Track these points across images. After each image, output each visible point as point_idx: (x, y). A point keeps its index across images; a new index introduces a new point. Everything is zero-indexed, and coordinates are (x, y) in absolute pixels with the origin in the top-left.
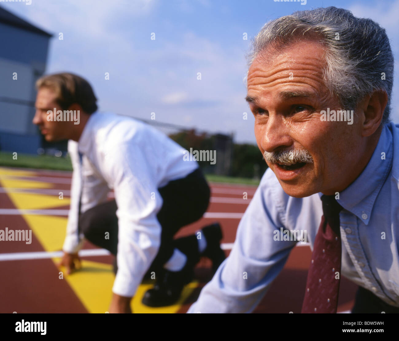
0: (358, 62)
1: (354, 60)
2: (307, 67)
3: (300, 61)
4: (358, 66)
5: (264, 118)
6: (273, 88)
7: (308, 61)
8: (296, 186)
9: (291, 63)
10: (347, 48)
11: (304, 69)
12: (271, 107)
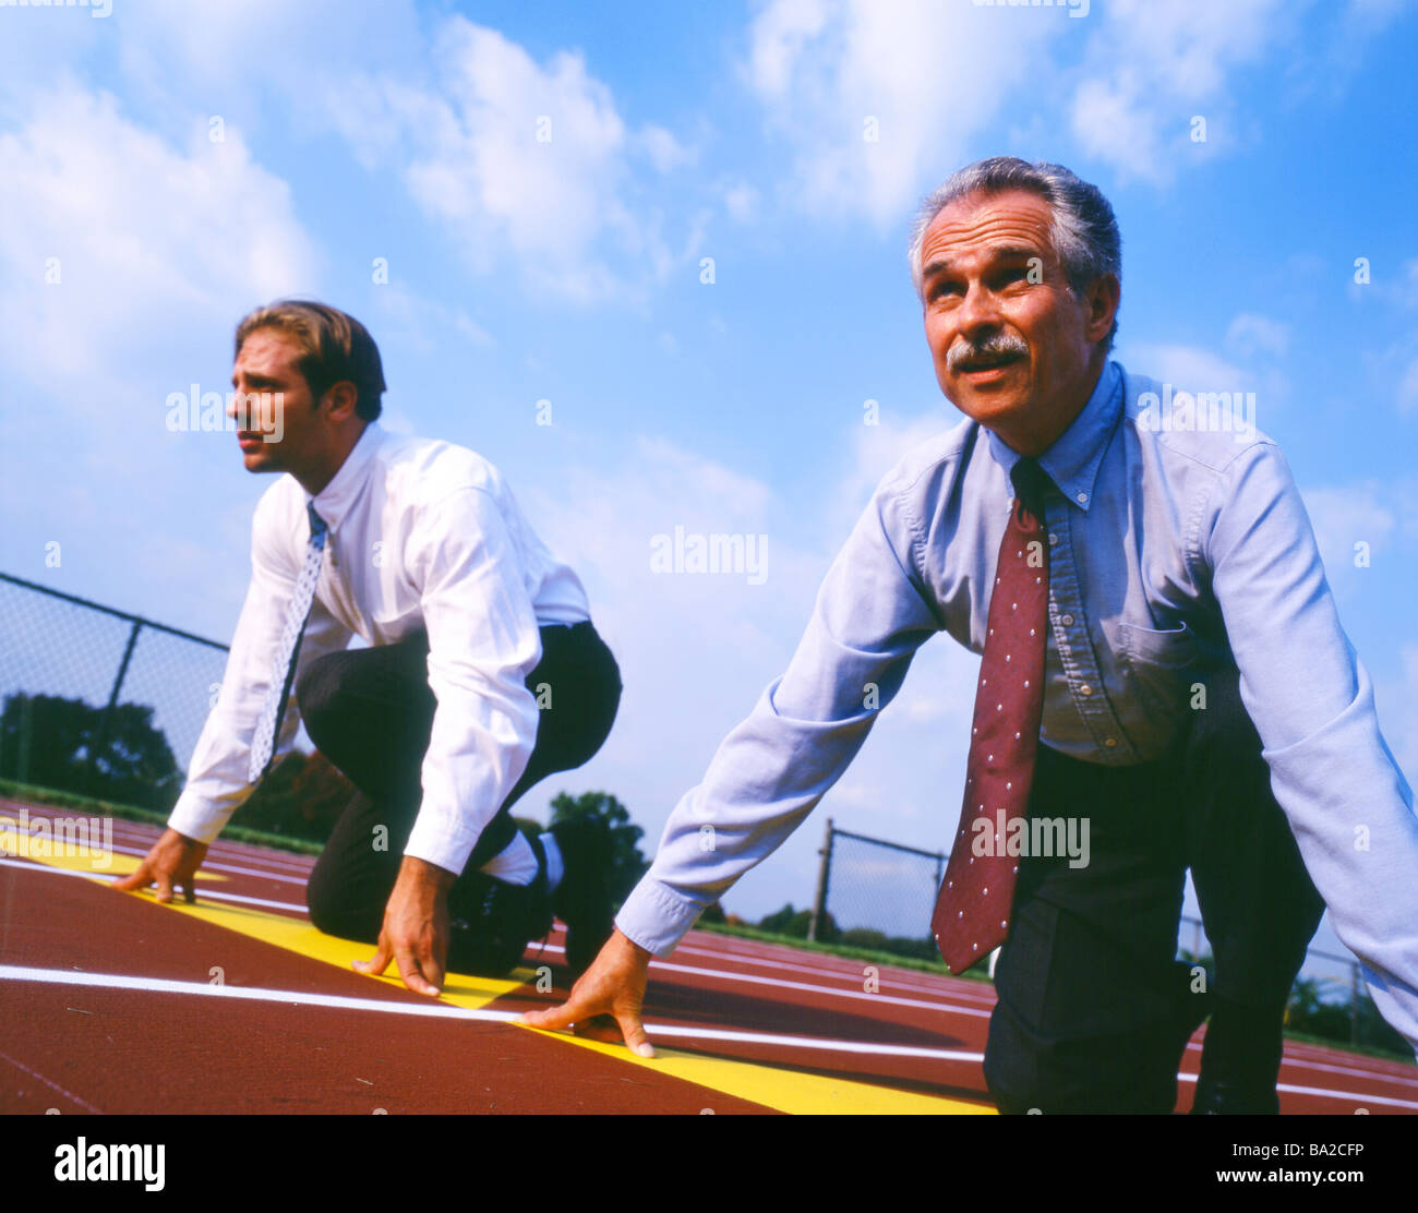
0: (1090, 225)
1: (1086, 221)
2: (1029, 218)
3: (1020, 210)
4: (1090, 229)
5: (954, 300)
6: (979, 245)
7: (1030, 213)
8: (1000, 395)
9: (1007, 211)
10: (1079, 204)
11: (1025, 221)
12: (974, 273)
